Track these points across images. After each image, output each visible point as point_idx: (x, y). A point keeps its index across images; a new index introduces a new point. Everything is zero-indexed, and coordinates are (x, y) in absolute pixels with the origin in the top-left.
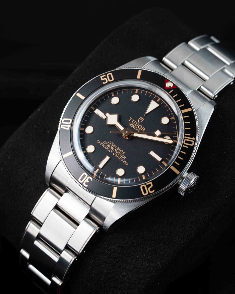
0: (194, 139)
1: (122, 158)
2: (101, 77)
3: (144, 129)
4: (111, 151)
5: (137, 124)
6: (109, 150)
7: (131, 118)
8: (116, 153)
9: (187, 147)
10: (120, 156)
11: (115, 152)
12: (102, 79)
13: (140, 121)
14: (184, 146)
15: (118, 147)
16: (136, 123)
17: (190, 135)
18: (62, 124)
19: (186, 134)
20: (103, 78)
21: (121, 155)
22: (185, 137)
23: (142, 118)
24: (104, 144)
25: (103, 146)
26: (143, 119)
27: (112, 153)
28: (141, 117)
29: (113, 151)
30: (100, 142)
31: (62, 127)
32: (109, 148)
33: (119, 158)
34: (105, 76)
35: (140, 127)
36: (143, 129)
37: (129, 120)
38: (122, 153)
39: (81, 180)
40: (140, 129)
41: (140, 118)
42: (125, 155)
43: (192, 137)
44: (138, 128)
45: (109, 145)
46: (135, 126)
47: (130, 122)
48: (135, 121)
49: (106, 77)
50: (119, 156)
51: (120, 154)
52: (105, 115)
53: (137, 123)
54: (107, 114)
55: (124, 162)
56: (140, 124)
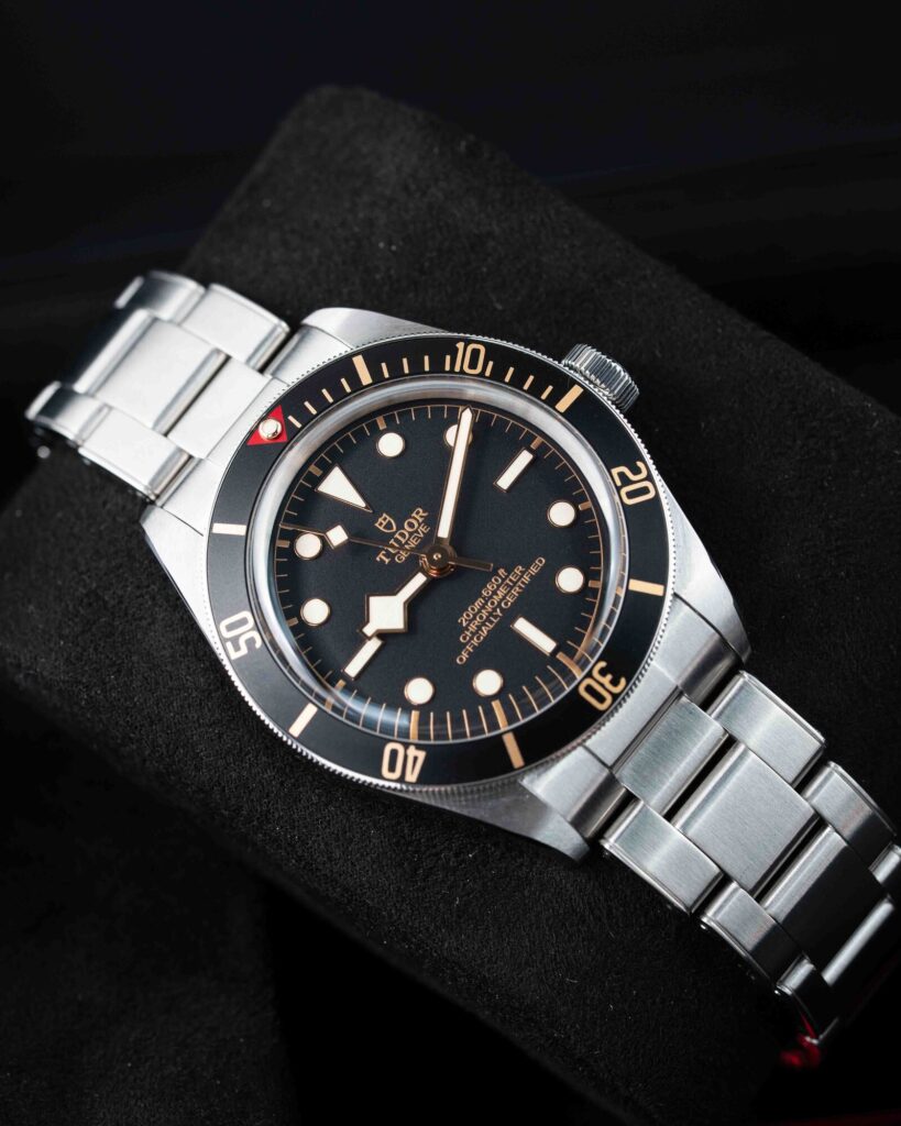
0: (460, 346)
1: (522, 576)
2: (235, 655)
3: (418, 513)
4: (496, 617)
5: (403, 535)
6: (491, 622)
7: (381, 556)
8: (504, 598)
9: (491, 364)
10: (515, 583)
11: (499, 603)
12: (244, 651)
13: (389, 526)
14: (488, 373)
15: (480, 595)
16: (397, 540)
17: (448, 358)
18: (401, 780)
19: (447, 368)
20: (237, 648)
21: (511, 580)
22: (457, 369)
23: (380, 520)
24: (472, 638)
25: (475, 642)
26: (384, 515)
27: (502, 610)
28: (377, 525)
29: (494, 610)
30: (465, 656)
31: (412, 777)
32: (483, 624)
33: (520, 587)
34: (229, 645)
35: (411, 525)
36: (419, 515)
37: (387, 561)
38: (503, 580)
39: (601, 699)
40: (419, 525)
41: (381, 528)
42: (509, 571)
43: (457, 350)
44: (416, 531)
45: (475, 623)
46: (406, 543)
47: (393, 561)
48: (392, 541)
49: (235, 641)
50: (512, 588)
51: (507, 584)
52: (370, 638)
53: (397, 536)
54: (369, 630)
55: (533, 570)
56: (400, 527)
